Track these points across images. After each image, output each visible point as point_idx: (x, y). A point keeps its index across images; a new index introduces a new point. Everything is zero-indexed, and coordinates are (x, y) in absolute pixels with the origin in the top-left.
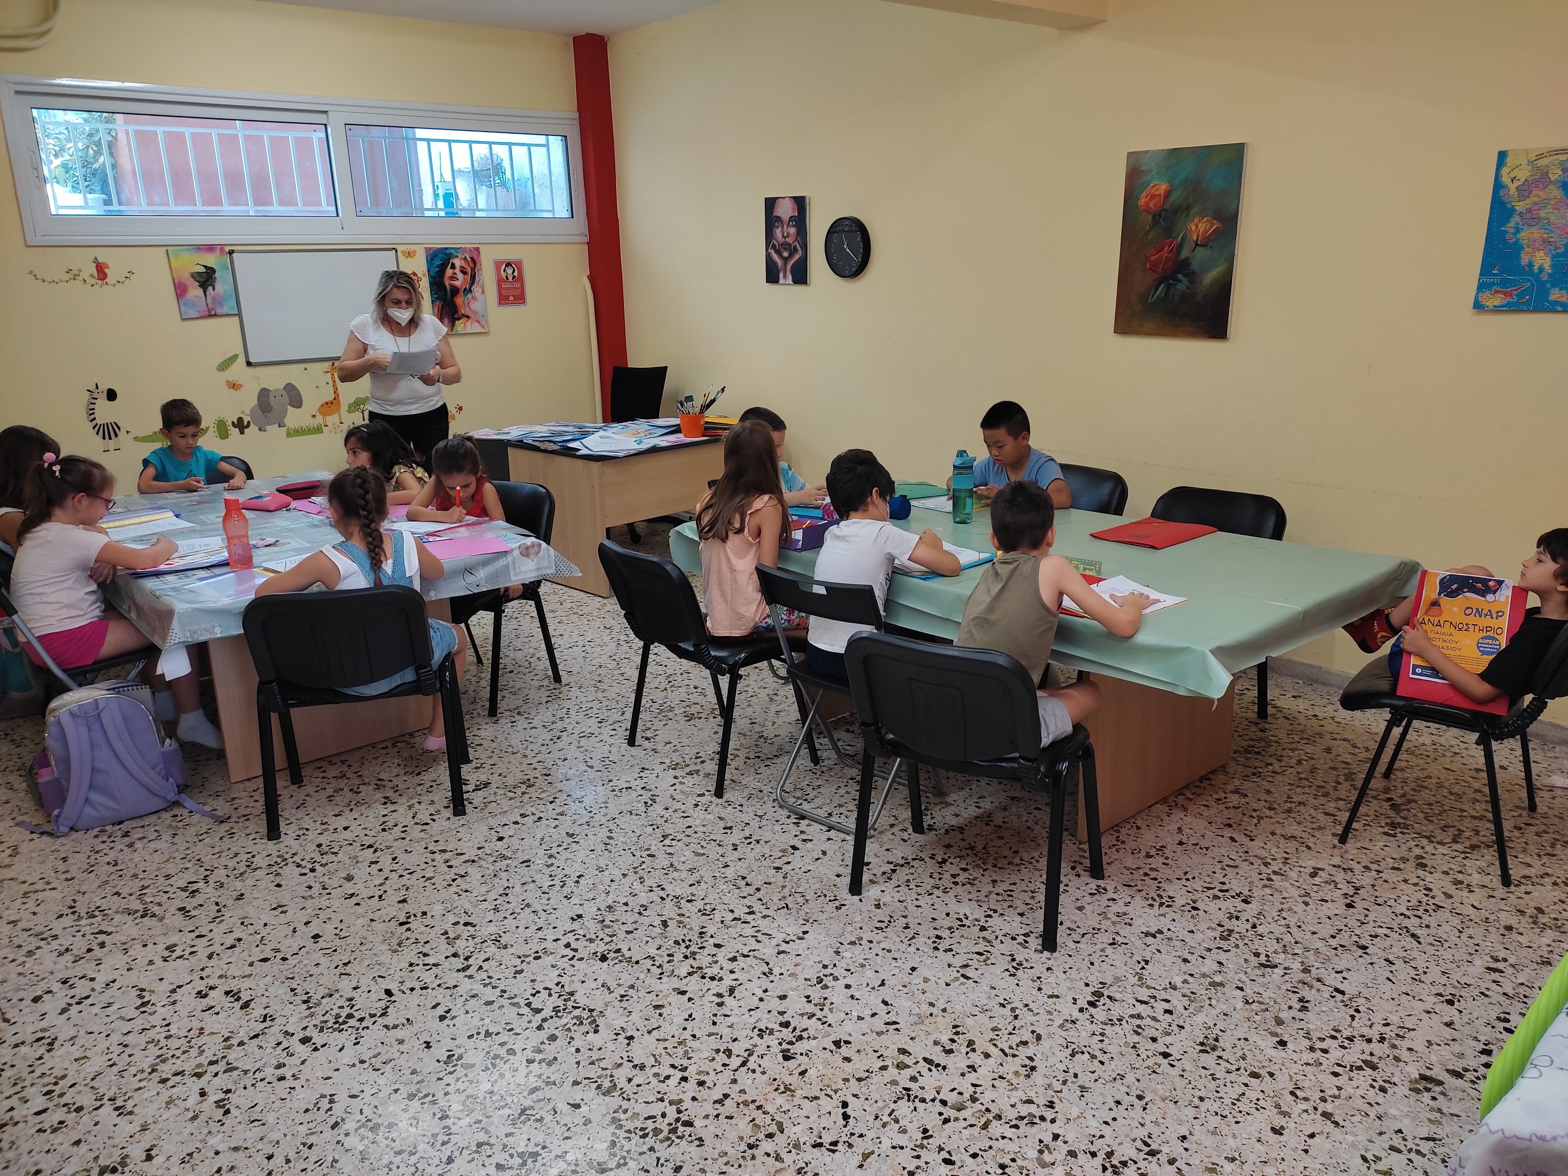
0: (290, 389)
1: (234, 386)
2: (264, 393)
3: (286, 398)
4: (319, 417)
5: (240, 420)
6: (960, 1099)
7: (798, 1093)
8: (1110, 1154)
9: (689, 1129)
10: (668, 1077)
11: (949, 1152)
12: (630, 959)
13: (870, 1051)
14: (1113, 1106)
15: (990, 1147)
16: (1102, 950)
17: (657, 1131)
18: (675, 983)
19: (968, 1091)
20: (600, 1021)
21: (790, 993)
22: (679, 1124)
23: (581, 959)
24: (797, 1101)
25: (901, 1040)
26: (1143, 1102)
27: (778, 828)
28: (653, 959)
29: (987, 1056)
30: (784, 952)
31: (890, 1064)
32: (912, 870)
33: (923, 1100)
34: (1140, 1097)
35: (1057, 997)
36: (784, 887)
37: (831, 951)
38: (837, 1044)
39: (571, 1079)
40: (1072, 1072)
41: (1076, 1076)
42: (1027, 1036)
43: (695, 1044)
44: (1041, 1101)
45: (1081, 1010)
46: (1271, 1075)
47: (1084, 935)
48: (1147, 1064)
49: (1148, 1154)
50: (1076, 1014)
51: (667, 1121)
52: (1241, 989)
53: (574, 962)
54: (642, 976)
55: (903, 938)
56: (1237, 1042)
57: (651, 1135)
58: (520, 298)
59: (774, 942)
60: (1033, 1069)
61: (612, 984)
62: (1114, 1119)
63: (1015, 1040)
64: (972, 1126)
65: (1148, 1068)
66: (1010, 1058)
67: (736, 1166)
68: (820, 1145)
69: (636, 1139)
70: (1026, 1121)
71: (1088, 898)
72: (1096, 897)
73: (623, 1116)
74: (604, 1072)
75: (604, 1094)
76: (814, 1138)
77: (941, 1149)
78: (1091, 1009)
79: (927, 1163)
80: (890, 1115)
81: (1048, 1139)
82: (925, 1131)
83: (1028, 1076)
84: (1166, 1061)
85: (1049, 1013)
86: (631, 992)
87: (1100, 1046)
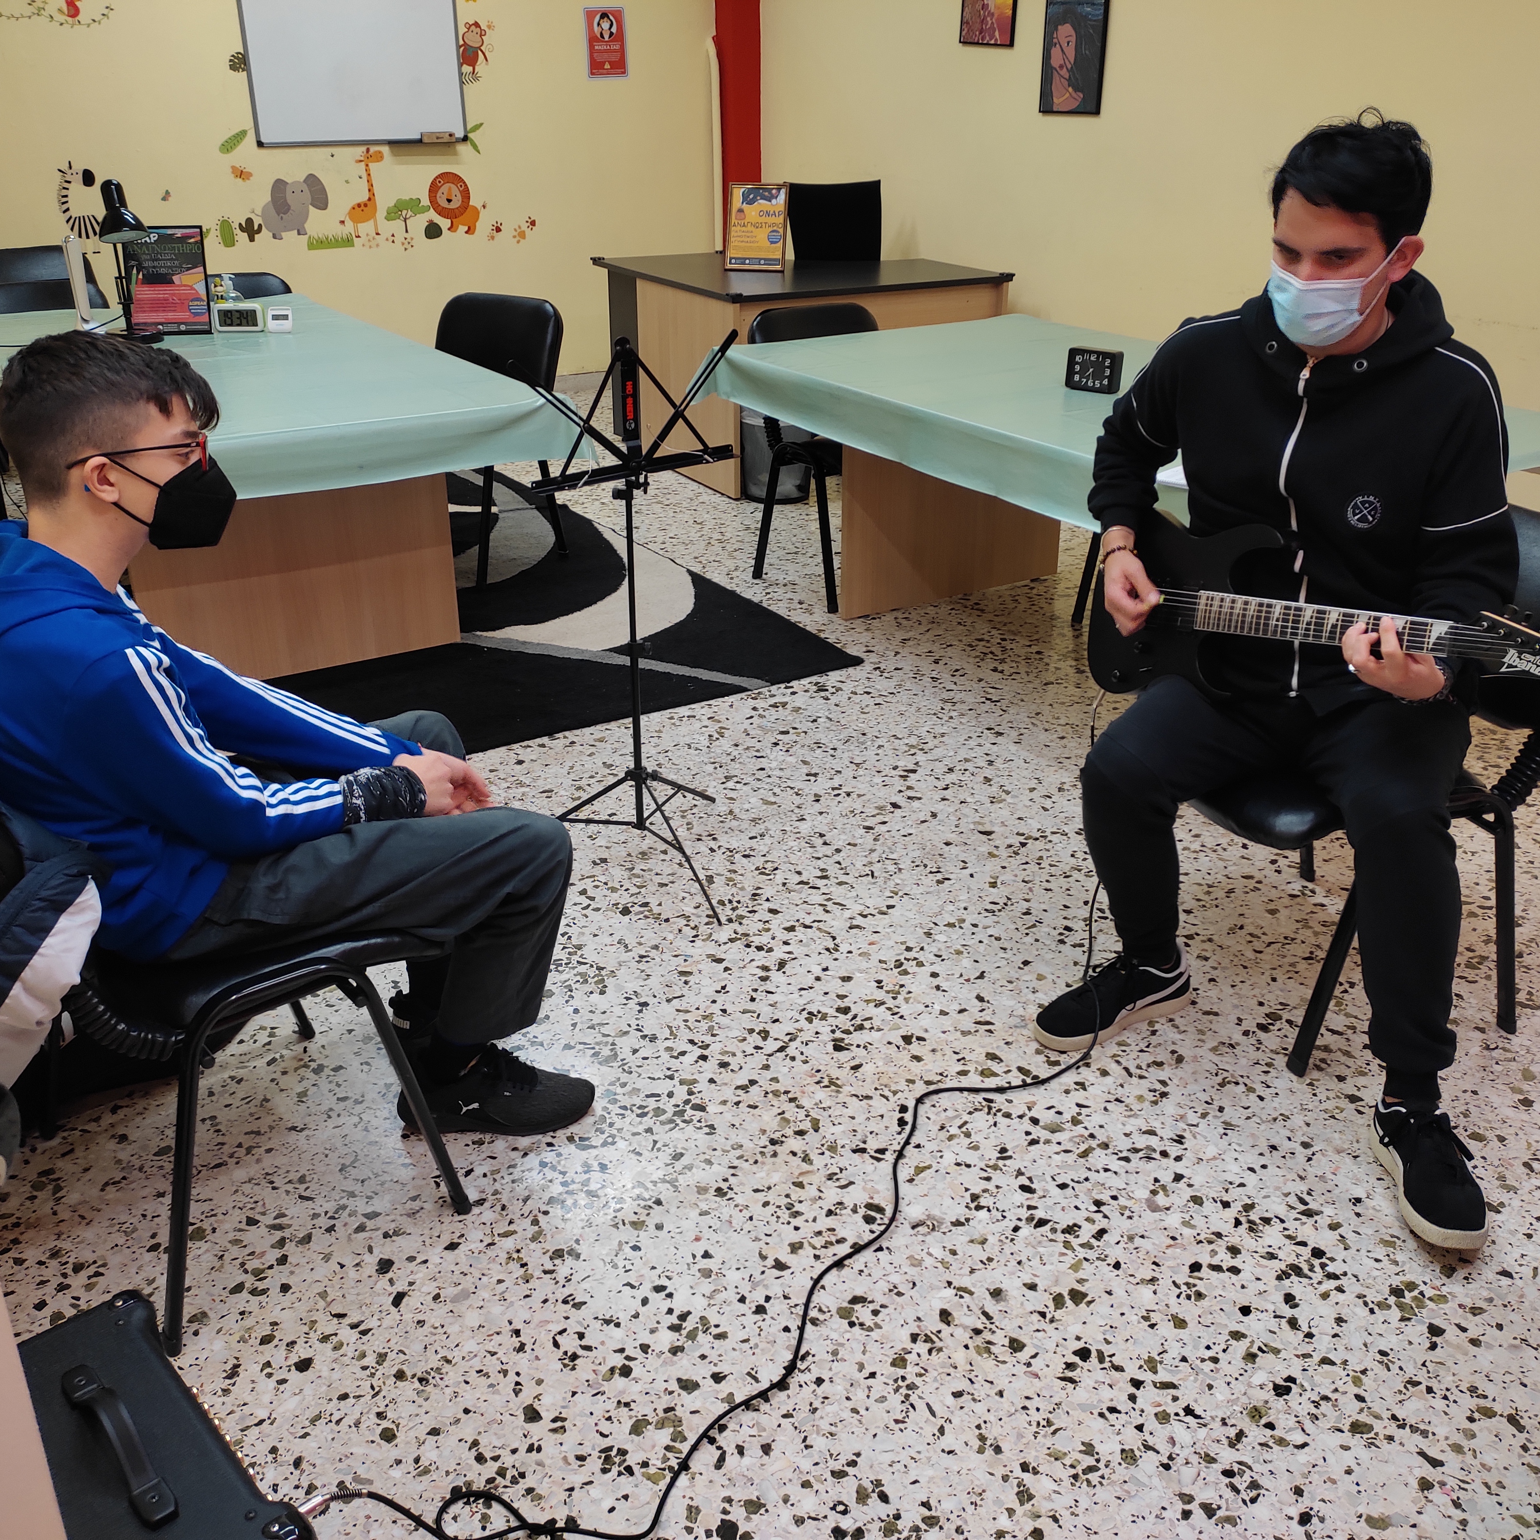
0: (312, 181)
1: (241, 174)
2: (279, 186)
3: (307, 195)
4: (349, 224)
5: (249, 221)
6: (1058, 1120)
7: (846, 1089)
8: (1248, 1208)
9: (699, 1114)
10: (683, 1053)
11: (1030, 1179)
12: (657, 917)
13: (949, 1052)
14: (1266, 1151)
15: (1087, 1179)
16: (1292, 965)
17: (658, 1112)
18: (711, 948)
19: (1070, 1111)
20: (609, 982)
21: (857, 976)
22: (687, 1107)
23: (598, 909)
24: (842, 1098)
25: (994, 1044)
26: (1309, 1152)
27: (878, 780)
28: (688, 918)
29: (1104, 1073)
30: (858, 927)
31: (972, 1069)
32: (1049, 846)
33: (1008, 1115)
34: (1306, 1145)
35: (1216, 1014)
36: (872, 851)
37: (920, 932)
38: (907, 1039)
39: (564, 1042)
40: (1216, 1104)
41: (1221, 1109)
42: (1162, 1055)
43: (724, 1020)
44: (1168, 1133)
45: (1246, 1033)
46: (1502, 1139)
47: (1270, 944)
48: (1324, 1106)
49: (1303, 1213)
50: (1237, 1037)
51: (673, 1101)
52: (1482, 1030)
53: (588, 912)
54: (670, 937)
55: (1019, 925)
56: (1460, 1094)
57: (650, 1115)
58: (619, 66)
59: (847, 914)
60: (1164, 1095)
61: (631, 941)
62: (1264, 1167)
63: (1147, 1058)
64: (1066, 1151)
65: (1325, 1111)
66: (1135, 1080)
67: (751, 1161)
68: (863, 1151)
69: (631, 1117)
70: (1141, 1154)
71: (1287, 901)
72: (1298, 899)
73: (619, 1090)
74: (605, 1039)
75: (600, 1063)
76: (856, 1142)
77: (1020, 1173)
78: (1261, 1035)
79: (998, 1187)
80: (960, 1127)
81: (1166, 1178)
82: (1003, 1150)
83: (1155, 1103)
84: (1353, 1106)
85: (1201, 1032)
86: (653, 953)
87: (1264, 1078)
